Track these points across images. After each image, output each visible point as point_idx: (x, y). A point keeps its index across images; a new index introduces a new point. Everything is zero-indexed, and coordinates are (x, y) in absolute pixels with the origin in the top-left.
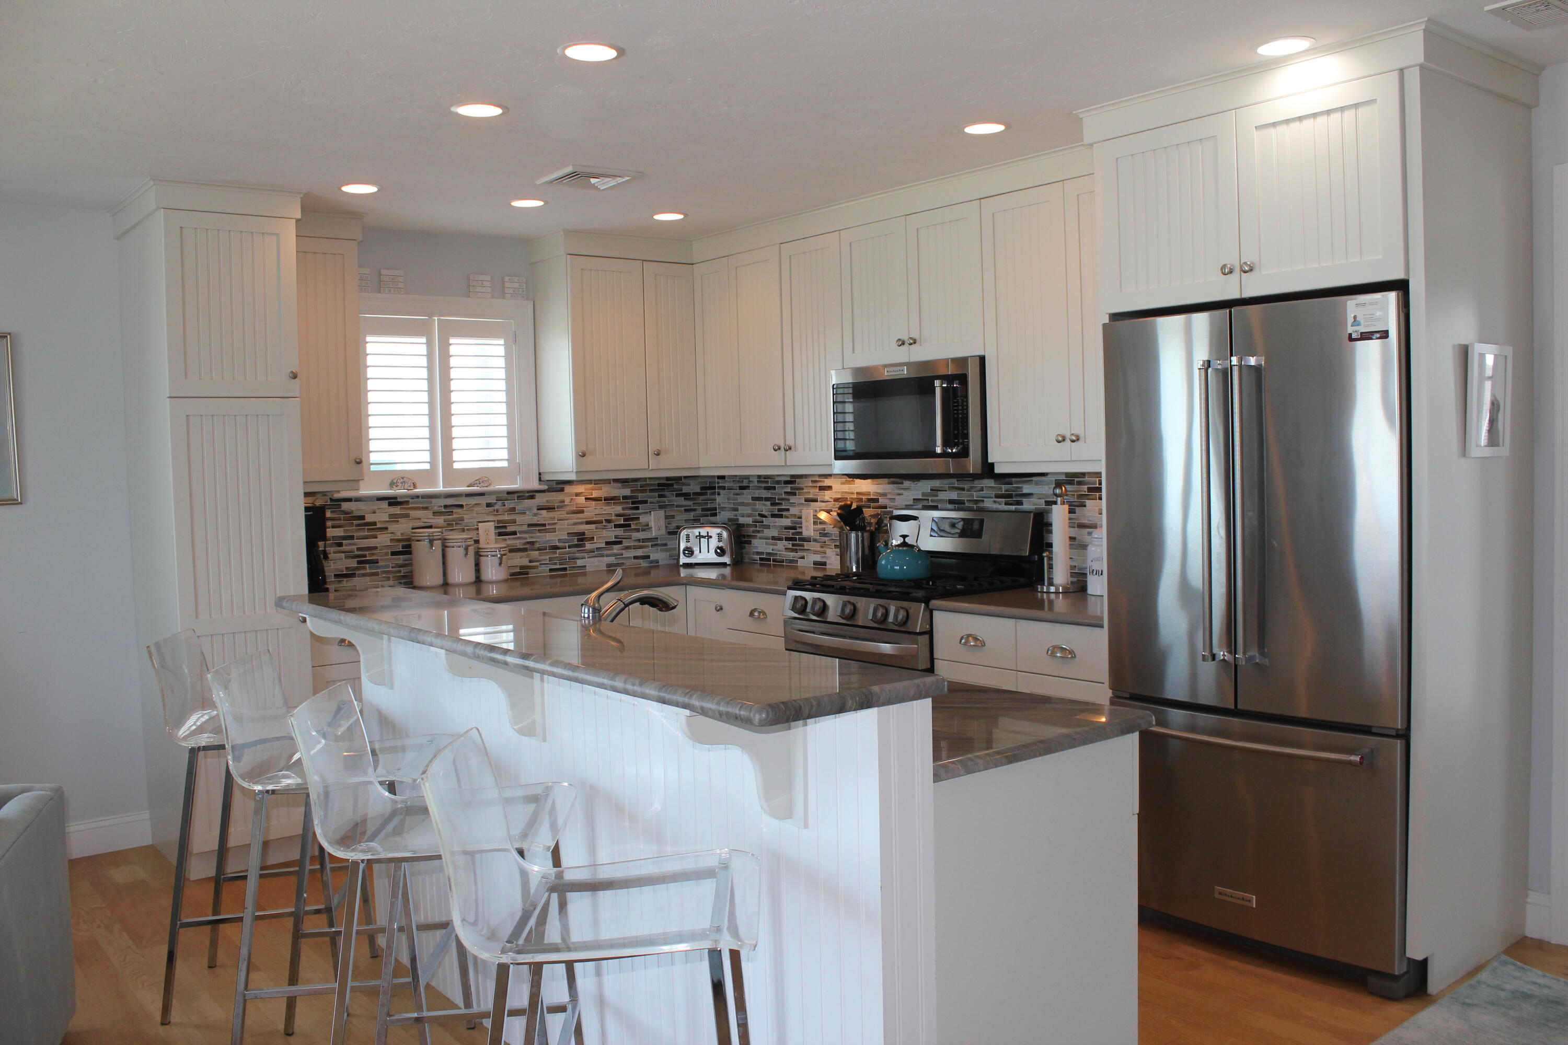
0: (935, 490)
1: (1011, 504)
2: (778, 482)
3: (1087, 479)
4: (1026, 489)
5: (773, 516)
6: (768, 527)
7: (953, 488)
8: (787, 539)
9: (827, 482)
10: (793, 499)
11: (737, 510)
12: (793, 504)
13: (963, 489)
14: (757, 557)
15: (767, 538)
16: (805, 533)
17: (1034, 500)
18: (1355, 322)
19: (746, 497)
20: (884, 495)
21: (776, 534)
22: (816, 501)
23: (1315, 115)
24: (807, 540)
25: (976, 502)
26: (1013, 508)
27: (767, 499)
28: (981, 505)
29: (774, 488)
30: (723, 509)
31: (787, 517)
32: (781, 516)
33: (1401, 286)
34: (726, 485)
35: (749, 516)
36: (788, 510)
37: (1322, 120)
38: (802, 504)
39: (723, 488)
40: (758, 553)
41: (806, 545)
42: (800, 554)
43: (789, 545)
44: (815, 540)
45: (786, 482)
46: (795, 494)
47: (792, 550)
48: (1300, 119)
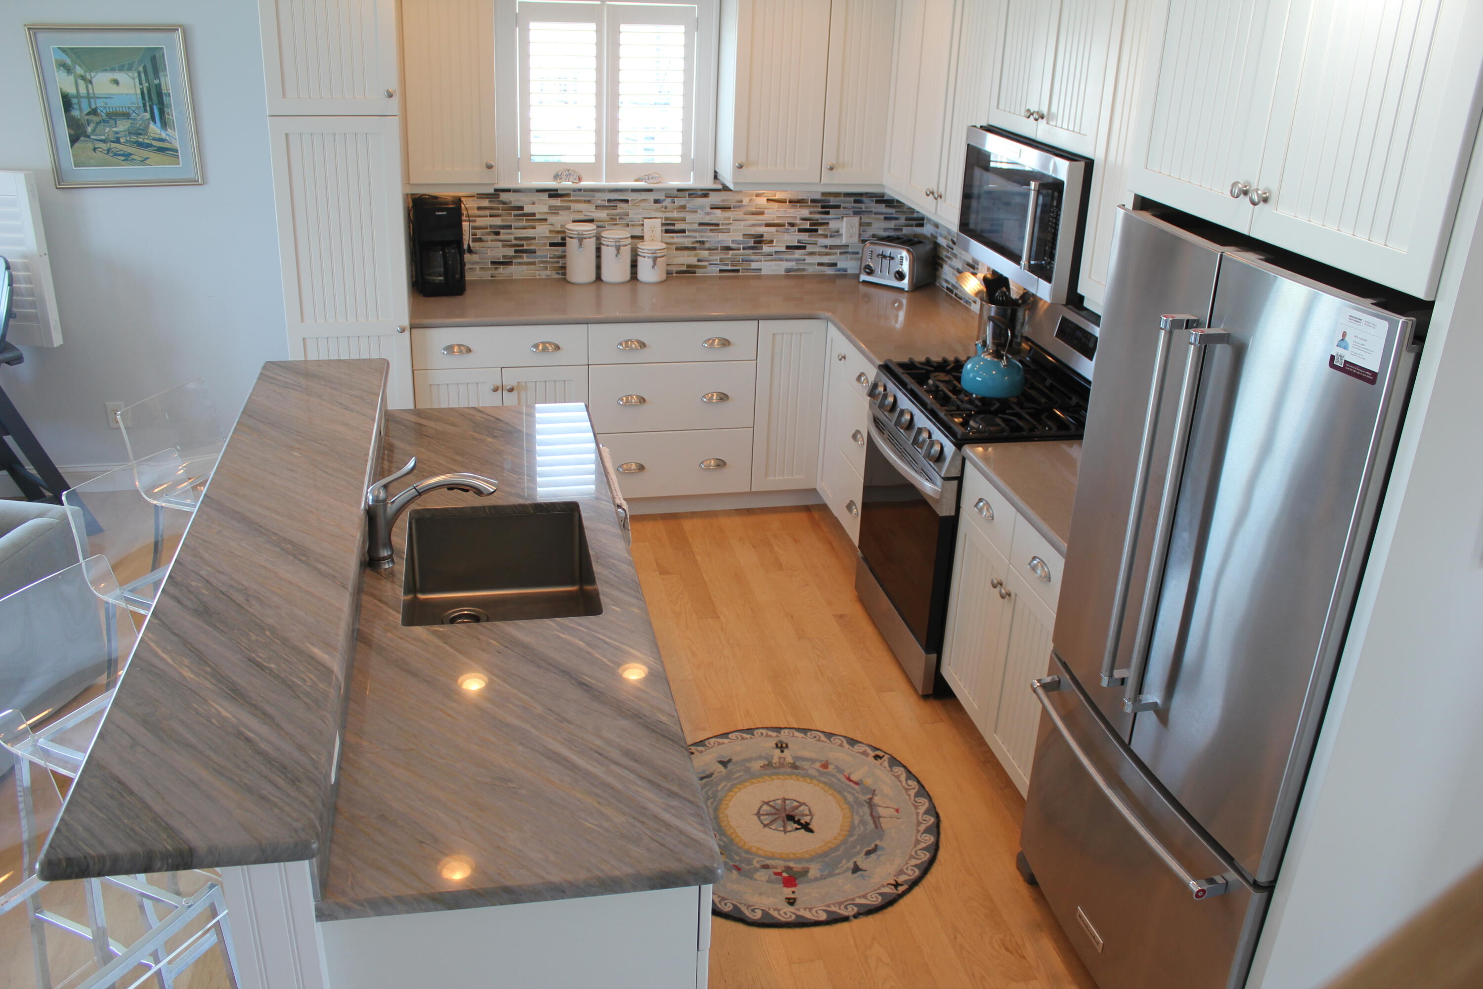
14: (945, 285)
15: (954, 268)
21: (960, 267)
40: (946, 281)
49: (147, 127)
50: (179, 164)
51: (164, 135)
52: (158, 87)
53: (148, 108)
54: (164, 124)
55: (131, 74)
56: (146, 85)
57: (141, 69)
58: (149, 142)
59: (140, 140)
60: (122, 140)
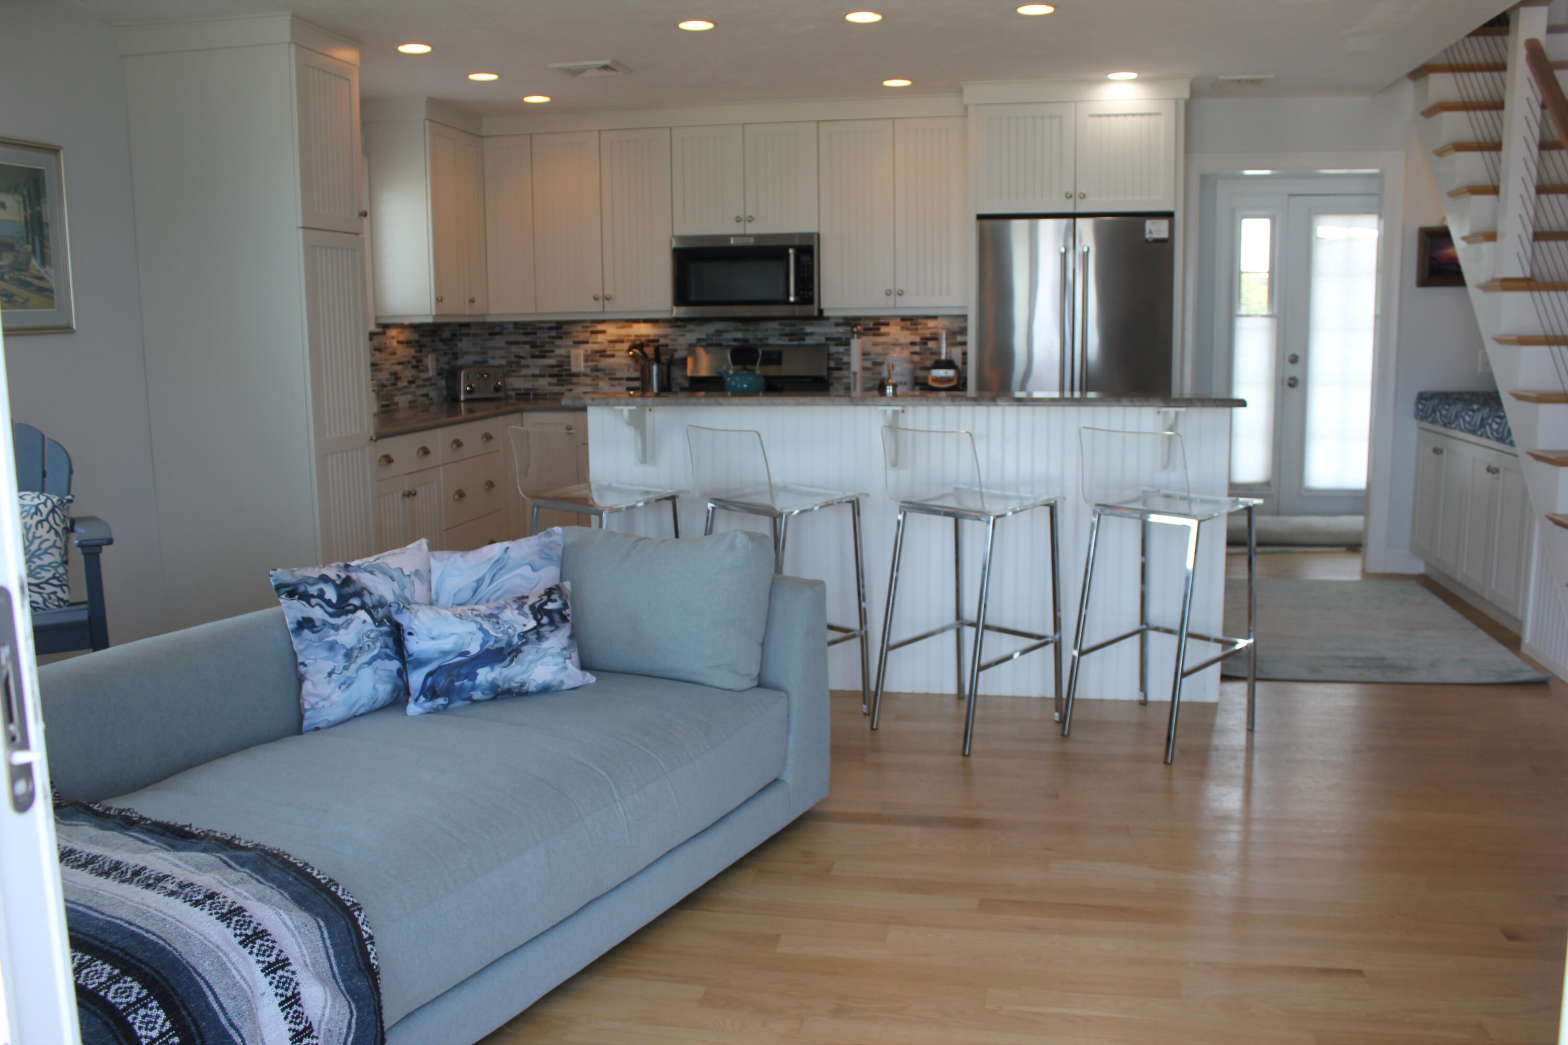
0: (719, 332)
1: (795, 340)
2: (541, 329)
3: (863, 322)
4: (808, 329)
5: (533, 357)
6: (527, 366)
7: (736, 330)
8: (551, 376)
9: (600, 327)
10: (558, 342)
11: (486, 353)
12: (559, 347)
13: (748, 330)
14: (513, 393)
15: (526, 376)
16: (574, 369)
17: (815, 337)
18: (1150, 232)
19: (499, 342)
20: (666, 336)
21: (537, 372)
22: (587, 342)
23: (1125, 115)
24: (577, 375)
25: (761, 340)
26: (796, 343)
27: (525, 343)
28: (765, 342)
29: (535, 334)
30: (468, 353)
31: (550, 357)
32: (544, 357)
33: (1169, 215)
34: (472, 332)
35: (502, 358)
36: (553, 351)
37: (1129, 119)
38: (569, 346)
39: (468, 335)
40: (513, 390)
41: (574, 380)
42: (567, 387)
43: (555, 380)
44: (585, 375)
45: (550, 329)
46: (561, 338)
47: (557, 385)
48: (1117, 115)
49: (28, 262)
50: (53, 307)
51: (43, 272)
52: (40, 214)
53: (30, 240)
54: (44, 261)
55: (16, 197)
56: (29, 211)
57: (25, 192)
58: (28, 279)
59: (22, 277)
60: (7, 277)
